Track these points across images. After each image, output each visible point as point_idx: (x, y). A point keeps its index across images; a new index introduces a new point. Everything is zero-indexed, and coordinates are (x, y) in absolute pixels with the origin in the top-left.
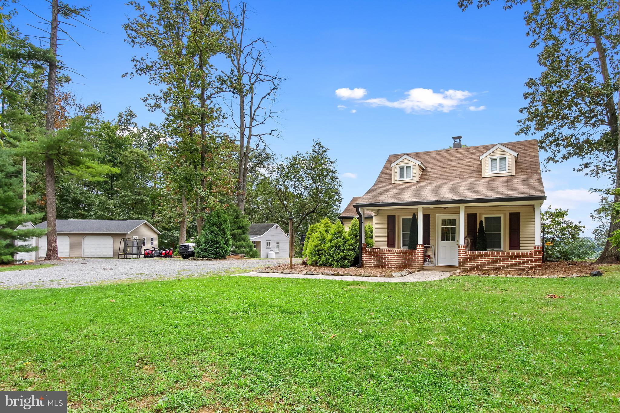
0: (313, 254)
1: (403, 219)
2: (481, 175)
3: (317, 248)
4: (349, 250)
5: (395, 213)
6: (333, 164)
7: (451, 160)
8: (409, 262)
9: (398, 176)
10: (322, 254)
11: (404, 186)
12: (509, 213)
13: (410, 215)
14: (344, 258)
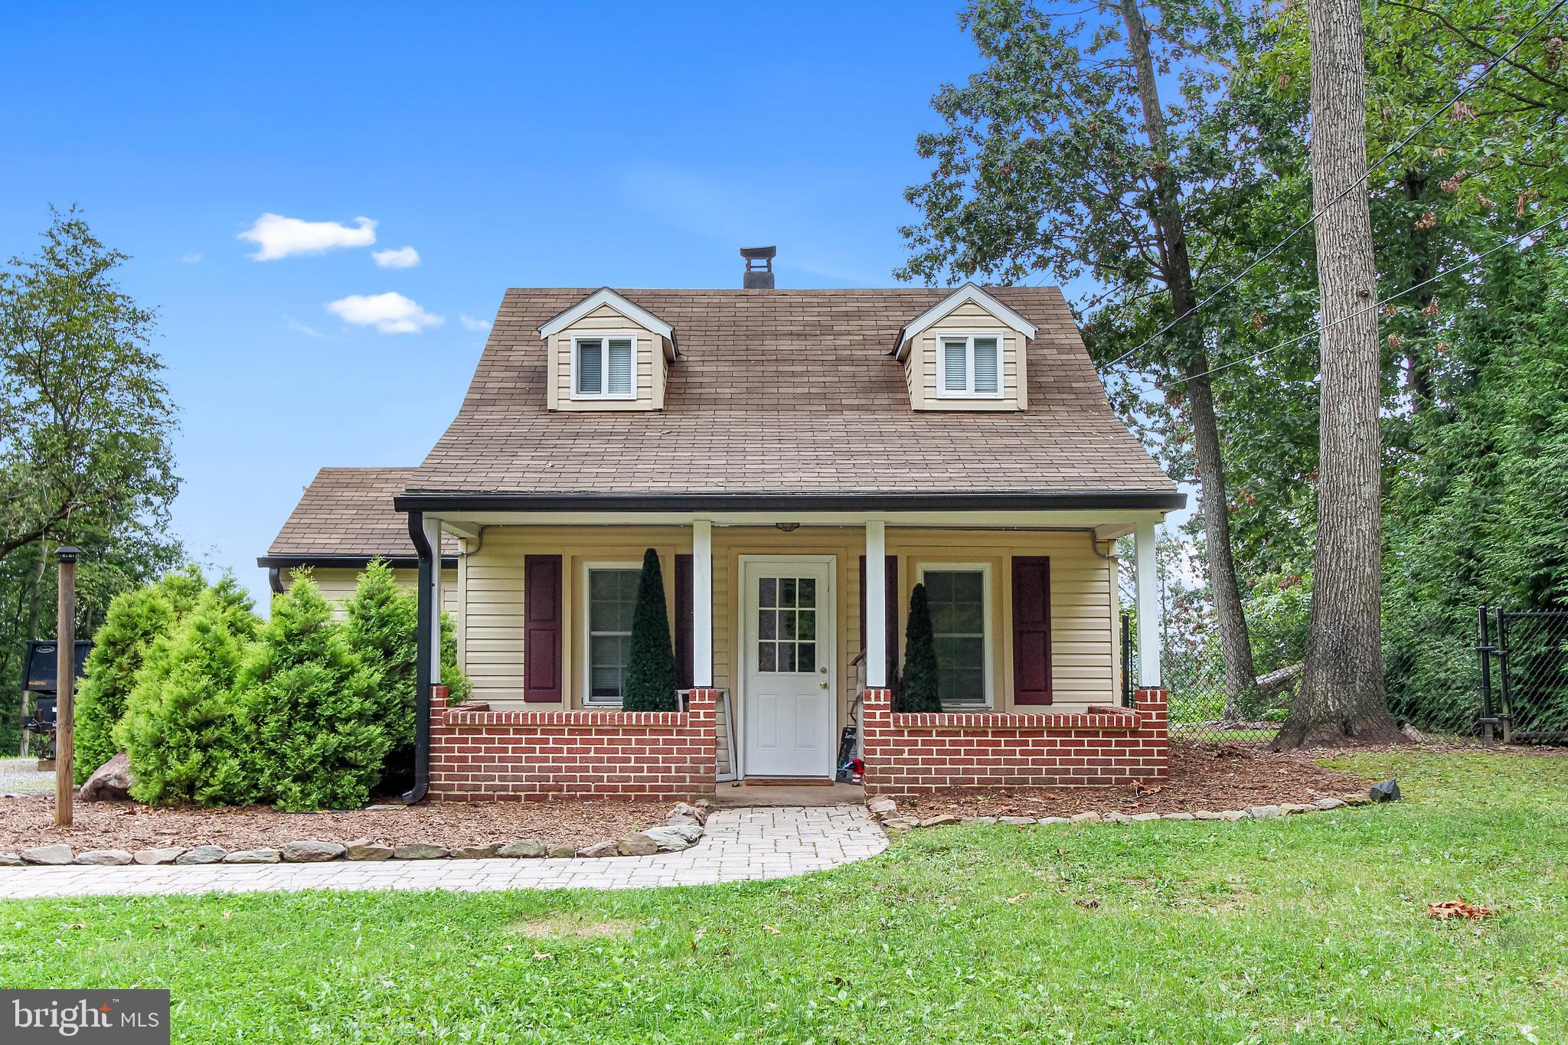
0: (172, 742)
1: (594, 575)
2: (907, 402)
3: (192, 713)
4: (360, 716)
5: (562, 545)
6: (141, 324)
7: (776, 335)
8: (657, 770)
9: (573, 381)
10: (220, 741)
11: (606, 424)
12: (1014, 558)
13: (634, 558)
14: (338, 761)
